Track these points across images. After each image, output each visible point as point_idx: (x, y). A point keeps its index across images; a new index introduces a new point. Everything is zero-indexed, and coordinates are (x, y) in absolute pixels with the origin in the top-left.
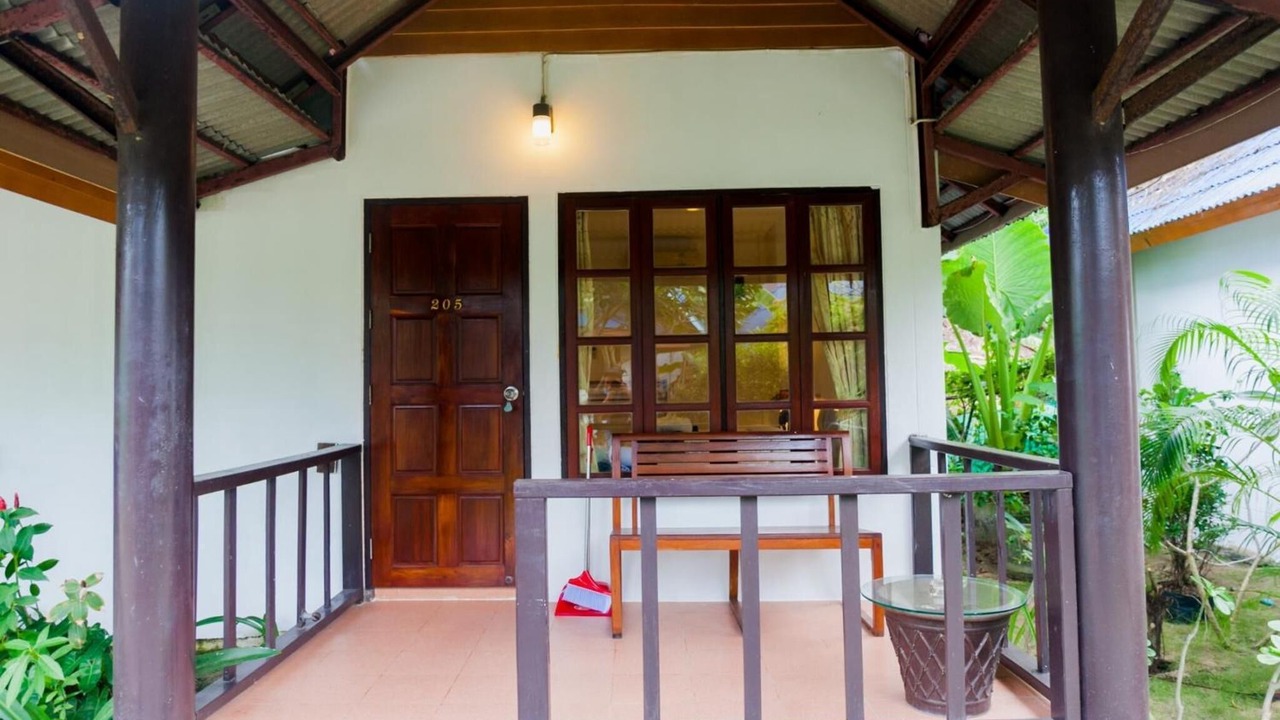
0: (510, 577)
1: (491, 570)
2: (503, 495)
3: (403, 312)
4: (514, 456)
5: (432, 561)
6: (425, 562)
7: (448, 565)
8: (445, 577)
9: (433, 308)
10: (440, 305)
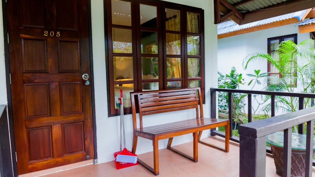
0: (88, 156)
1: (79, 154)
2: (83, 122)
3: (28, 36)
4: (88, 104)
5: (50, 156)
6: (46, 157)
7: (58, 157)
8: (57, 162)
9: (45, 35)
10: (49, 34)
